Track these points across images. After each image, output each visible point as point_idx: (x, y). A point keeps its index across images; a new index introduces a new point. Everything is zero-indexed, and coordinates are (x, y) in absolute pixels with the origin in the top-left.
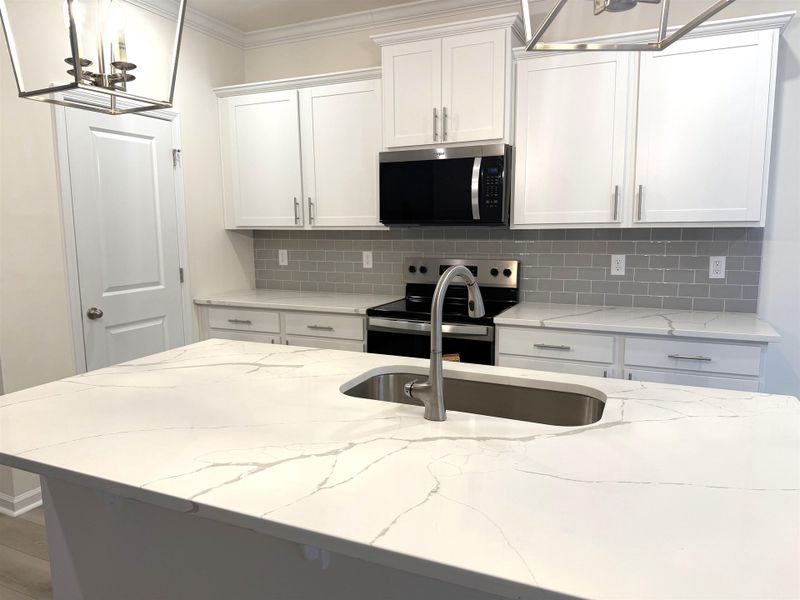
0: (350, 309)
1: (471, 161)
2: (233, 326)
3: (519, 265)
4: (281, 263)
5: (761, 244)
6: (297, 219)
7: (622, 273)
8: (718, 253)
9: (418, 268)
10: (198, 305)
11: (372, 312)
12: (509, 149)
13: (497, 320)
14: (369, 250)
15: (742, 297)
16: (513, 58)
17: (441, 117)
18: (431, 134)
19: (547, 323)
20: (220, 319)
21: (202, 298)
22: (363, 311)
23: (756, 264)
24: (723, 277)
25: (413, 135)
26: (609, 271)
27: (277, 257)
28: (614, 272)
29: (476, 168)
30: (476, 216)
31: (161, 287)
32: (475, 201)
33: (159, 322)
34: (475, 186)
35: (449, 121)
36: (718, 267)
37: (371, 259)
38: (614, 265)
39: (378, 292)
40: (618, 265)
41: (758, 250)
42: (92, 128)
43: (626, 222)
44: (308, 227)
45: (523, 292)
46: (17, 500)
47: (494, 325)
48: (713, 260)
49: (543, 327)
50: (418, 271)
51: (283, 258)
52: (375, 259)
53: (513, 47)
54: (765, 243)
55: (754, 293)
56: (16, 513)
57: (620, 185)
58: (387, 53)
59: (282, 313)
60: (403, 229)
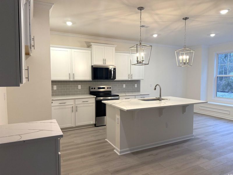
2: (60, 105)
4: (54, 89)
9: (93, 88)
13: (120, 95)
14: (80, 85)
17: (104, 60)
22: (95, 97)
25: (99, 63)
26: (123, 87)
29: (112, 70)
30: (112, 78)
34: (112, 73)
35: (106, 61)
36: (136, 86)
41: (140, 83)
49: (126, 96)
52: (81, 87)
55: (140, 89)
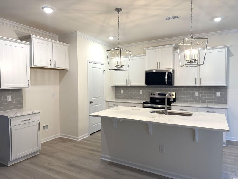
0: (140, 102)
1: (165, 73)
2: (114, 106)
3: (175, 93)
4: (121, 93)
5: (227, 90)
6: (127, 84)
7: (198, 95)
8: (218, 91)
9: (153, 94)
10: (106, 101)
11: (144, 103)
12: (173, 70)
13: (172, 104)
14: (142, 90)
15: (224, 100)
16: (174, 53)
17: (158, 64)
18: (157, 67)
19: (182, 105)
20: (111, 104)
21: (107, 100)
22: (143, 103)
23: (226, 94)
24: (219, 96)
25: (154, 68)
26: (195, 95)
27: (121, 92)
28: (196, 95)
29: (167, 74)
30: (167, 83)
31: (101, 98)
32: (166, 80)
33: (100, 105)
34: (166, 77)
35: (160, 65)
36: (218, 94)
37: (142, 92)
38: (196, 94)
39: (143, 99)
40: (197, 93)
41: (226, 91)
42: (92, 67)
43: (198, 85)
44: (129, 85)
45: (177, 99)
46: (79, 137)
47: (171, 105)
48: (217, 93)
49: (181, 106)
50: (153, 95)
51: (122, 92)
53: (174, 50)
54: (228, 89)
55: (226, 99)
56: (79, 140)
57: (196, 78)
58: (148, 52)
59: (125, 103)
60: (149, 86)
